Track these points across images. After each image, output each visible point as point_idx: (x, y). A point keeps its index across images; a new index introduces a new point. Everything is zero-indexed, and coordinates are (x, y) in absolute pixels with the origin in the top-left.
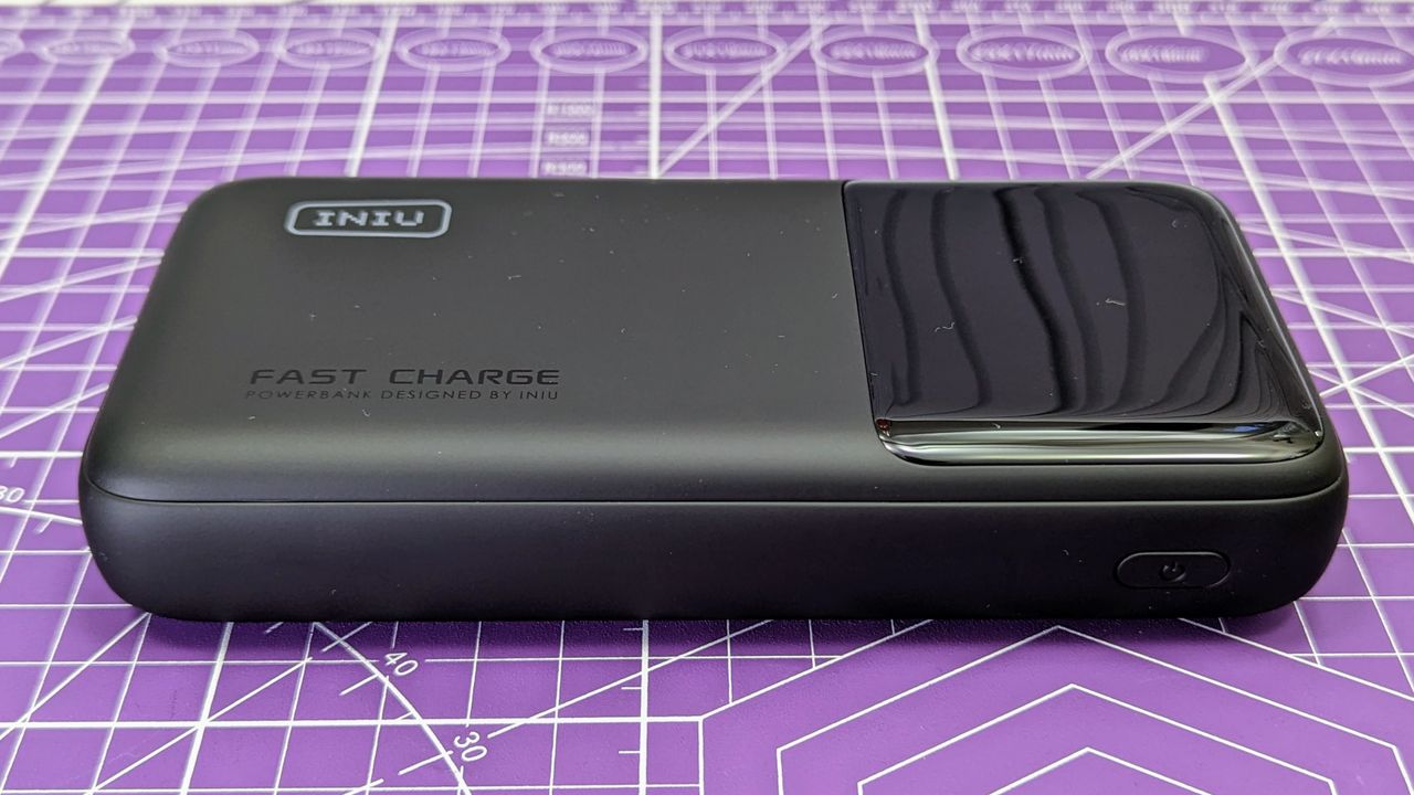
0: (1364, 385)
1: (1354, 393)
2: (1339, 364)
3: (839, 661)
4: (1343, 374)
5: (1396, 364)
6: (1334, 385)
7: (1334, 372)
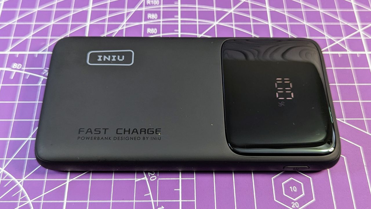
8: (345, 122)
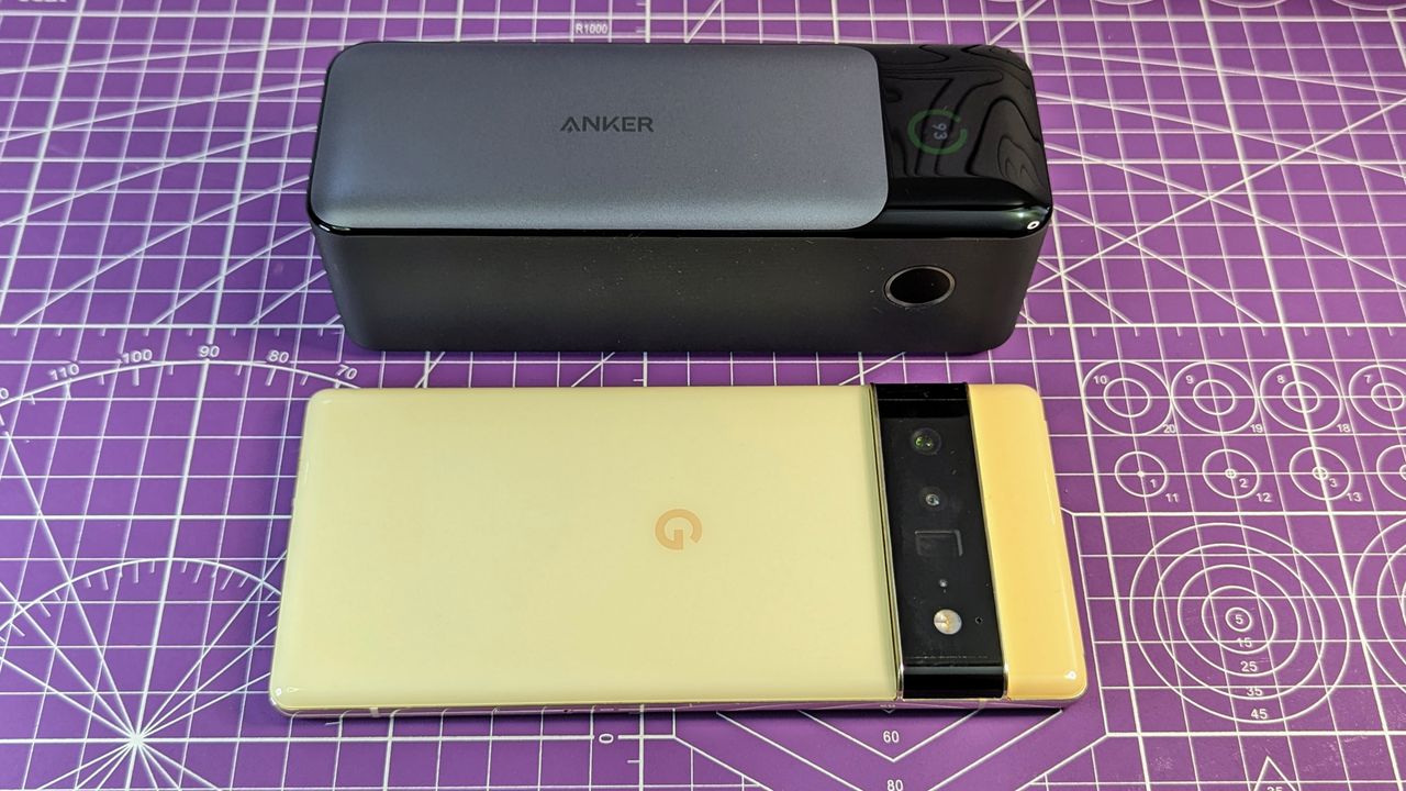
0: (1069, 274)
1: (1064, 279)
2: (1060, 257)
4: (1061, 265)
5: (1095, 257)
6: (1055, 273)
7: (1055, 263)
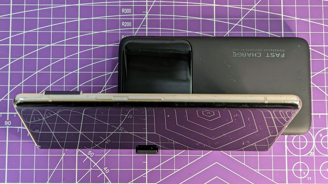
3: (179, 171)
8: (259, 173)
